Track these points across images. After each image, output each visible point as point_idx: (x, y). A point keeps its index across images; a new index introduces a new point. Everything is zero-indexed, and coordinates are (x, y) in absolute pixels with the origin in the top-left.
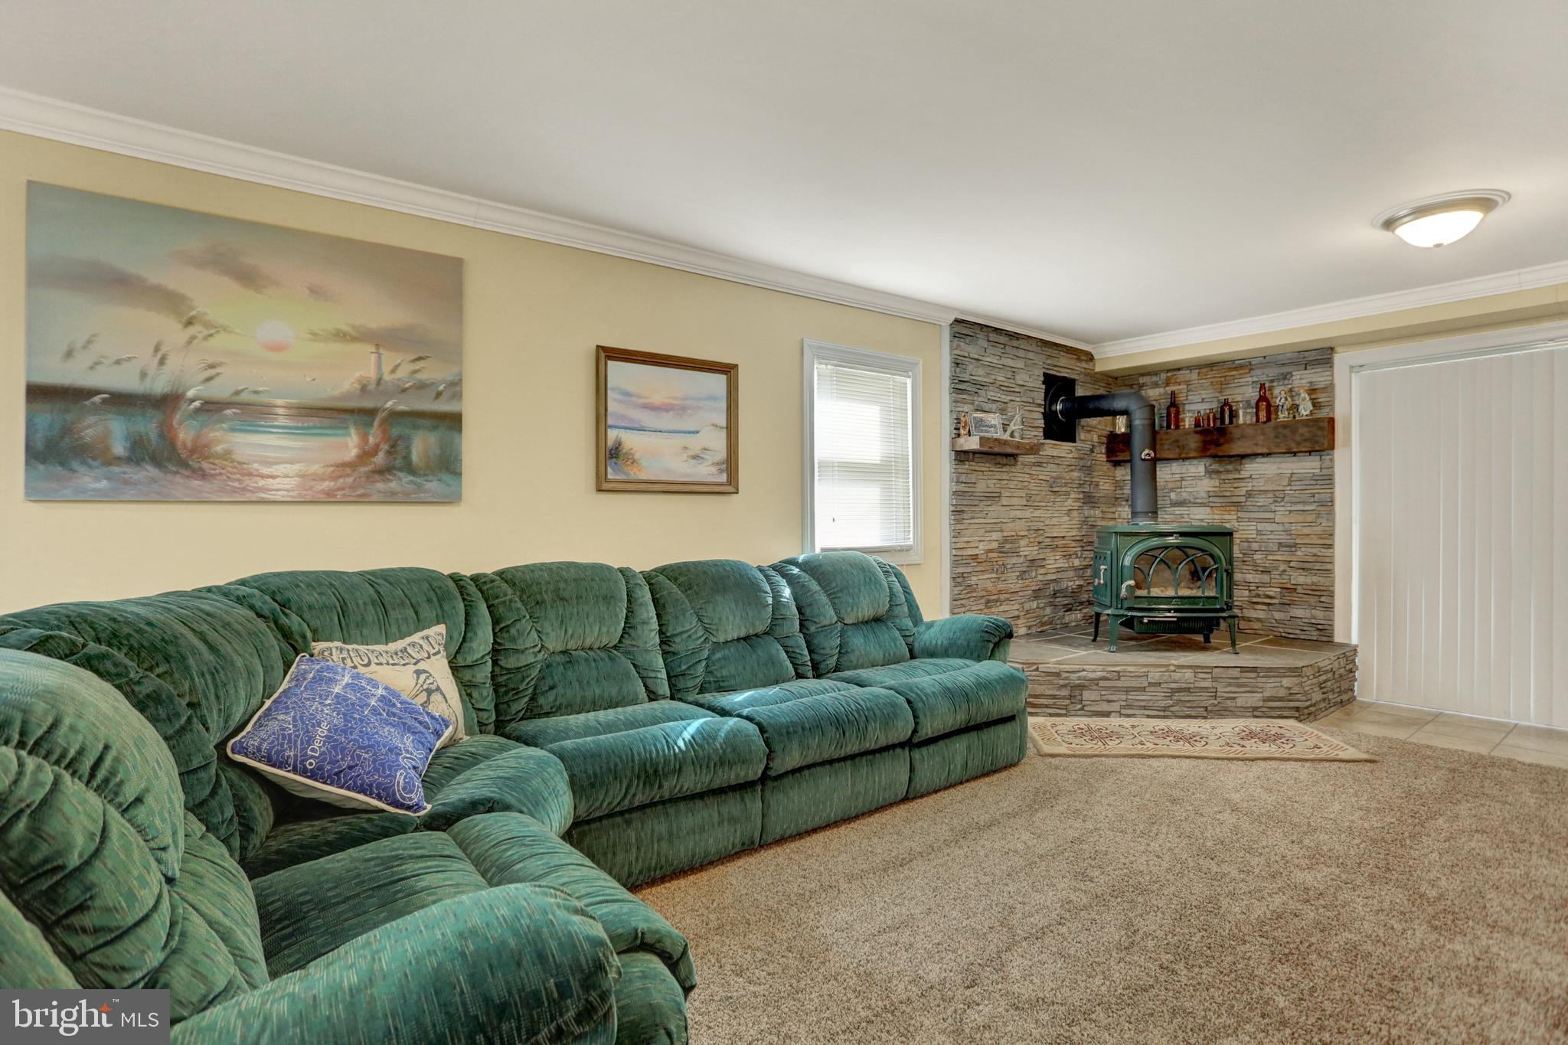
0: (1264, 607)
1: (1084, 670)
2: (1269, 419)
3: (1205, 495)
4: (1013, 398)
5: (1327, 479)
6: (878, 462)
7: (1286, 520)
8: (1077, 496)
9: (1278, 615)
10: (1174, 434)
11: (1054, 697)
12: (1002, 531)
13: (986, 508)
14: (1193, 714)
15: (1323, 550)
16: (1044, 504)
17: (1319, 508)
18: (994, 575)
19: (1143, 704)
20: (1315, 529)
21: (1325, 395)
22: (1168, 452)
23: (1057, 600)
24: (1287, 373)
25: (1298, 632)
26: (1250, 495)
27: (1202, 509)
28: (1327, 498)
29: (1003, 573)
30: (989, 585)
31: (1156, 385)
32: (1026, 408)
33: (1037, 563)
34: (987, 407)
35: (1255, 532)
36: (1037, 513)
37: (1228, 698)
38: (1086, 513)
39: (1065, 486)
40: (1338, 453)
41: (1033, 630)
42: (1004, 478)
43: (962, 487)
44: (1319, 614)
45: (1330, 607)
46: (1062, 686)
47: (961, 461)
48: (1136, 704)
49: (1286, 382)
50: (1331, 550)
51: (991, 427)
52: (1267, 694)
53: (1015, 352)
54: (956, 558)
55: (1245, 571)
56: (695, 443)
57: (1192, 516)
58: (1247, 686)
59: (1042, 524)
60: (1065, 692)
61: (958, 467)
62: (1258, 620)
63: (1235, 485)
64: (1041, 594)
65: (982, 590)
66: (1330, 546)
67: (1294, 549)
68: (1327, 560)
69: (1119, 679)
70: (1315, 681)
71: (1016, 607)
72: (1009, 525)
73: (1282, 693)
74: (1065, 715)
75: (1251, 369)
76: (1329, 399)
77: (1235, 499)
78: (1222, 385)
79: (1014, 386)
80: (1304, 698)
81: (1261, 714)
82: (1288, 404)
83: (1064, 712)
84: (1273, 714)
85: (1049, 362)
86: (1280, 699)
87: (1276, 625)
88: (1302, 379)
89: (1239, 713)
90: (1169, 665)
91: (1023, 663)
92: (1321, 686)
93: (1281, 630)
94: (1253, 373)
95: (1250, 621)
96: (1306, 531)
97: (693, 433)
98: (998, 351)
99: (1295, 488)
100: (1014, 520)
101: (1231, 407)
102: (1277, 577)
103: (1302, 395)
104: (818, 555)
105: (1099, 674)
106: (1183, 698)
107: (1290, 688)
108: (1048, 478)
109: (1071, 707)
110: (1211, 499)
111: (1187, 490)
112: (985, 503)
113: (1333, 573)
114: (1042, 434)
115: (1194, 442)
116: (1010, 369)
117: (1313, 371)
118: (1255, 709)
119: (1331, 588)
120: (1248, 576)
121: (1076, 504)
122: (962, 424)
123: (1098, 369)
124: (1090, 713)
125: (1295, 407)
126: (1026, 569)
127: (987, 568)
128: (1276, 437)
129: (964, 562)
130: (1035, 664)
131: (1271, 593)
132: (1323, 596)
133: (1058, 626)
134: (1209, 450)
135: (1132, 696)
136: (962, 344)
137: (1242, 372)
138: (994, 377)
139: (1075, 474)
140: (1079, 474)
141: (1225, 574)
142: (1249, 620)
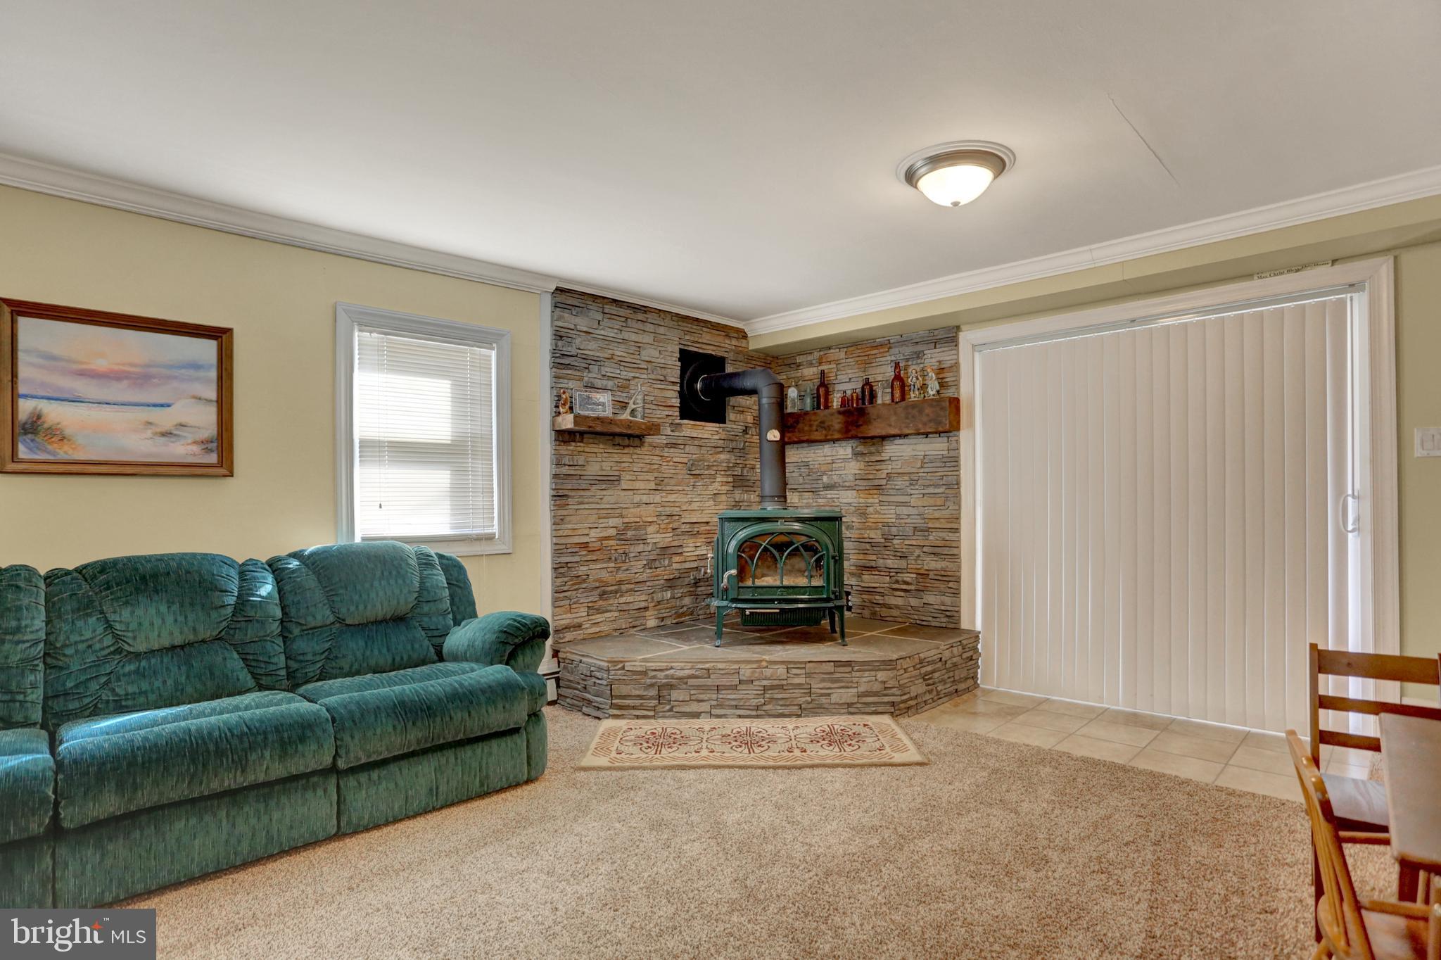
0: (902, 594)
1: (672, 668)
2: (903, 398)
3: (851, 478)
4: (637, 375)
5: (952, 461)
6: (449, 442)
7: (920, 503)
8: (725, 480)
9: (914, 602)
10: (822, 413)
11: (640, 697)
12: (621, 516)
13: (599, 493)
14: (786, 712)
15: (950, 534)
16: (680, 488)
17: (947, 491)
18: (613, 565)
19: (733, 703)
20: (944, 512)
21: (951, 374)
22: (816, 433)
23: (699, 589)
24: (920, 352)
25: (930, 619)
26: (890, 477)
27: (849, 493)
28: (952, 479)
29: (624, 562)
30: (604, 575)
31: (811, 364)
32: (655, 386)
33: (673, 550)
34: (599, 383)
35: (894, 516)
36: (672, 498)
37: (822, 695)
38: (737, 497)
39: (708, 469)
40: (963, 434)
41: (668, 622)
42: (624, 460)
43: (565, 470)
44: (948, 600)
45: (956, 593)
46: (649, 685)
47: (565, 442)
48: (727, 703)
49: (919, 361)
50: (958, 534)
51: (599, 404)
52: (861, 689)
53: (640, 325)
54: (558, 547)
55: (886, 557)
56: (166, 419)
57: (841, 500)
58: (842, 681)
59: (678, 509)
60: (653, 692)
61: (558, 448)
62: (897, 607)
63: (878, 468)
64: (678, 582)
65: (593, 581)
66: (957, 530)
67: (926, 534)
68: (954, 544)
69: (709, 677)
70: (917, 672)
71: (644, 597)
72: (632, 510)
73: (877, 687)
74: (653, 717)
75: (890, 348)
76: (954, 379)
77: (877, 482)
78: (866, 364)
79: (638, 362)
80: (898, 693)
81: (856, 710)
82: (918, 385)
83: (652, 713)
84: (867, 710)
85: (687, 337)
86: (876, 694)
87: (912, 612)
88: (933, 357)
89: (834, 710)
90: (761, 661)
91: (608, 662)
92: (925, 677)
93: (916, 617)
94: (892, 351)
95: (891, 608)
96: (937, 515)
97: (162, 406)
98: (618, 324)
99: (927, 470)
100: (638, 505)
101: (871, 387)
102: (913, 562)
103: (930, 375)
104: (358, 546)
105: (687, 672)
106: (776, 696)
107: (885, 682)
108: (685, 460)
109: (660, 708)
110: (857, 482)
111: (837, 473)
112: (597, 487)
113: (959, 558)
114: (677, 414)
115: (837, 423)
116: (633, 344)
117: (940, 350)
118: (850, 705)
119: (957, 574)
120: (889, 561)
121: (723, 488)
122: (562, 402)
123: (751, 347)
124: (678, 715)
125: (924, 387)
126: (656, 557)
127: (602, 557)
128: (907, 418)
129: (569, 550)
130: (621, 662)
131: (908, 579)
132: (951, 581)
133: (700, 617)
134: (850, 431)
135: (724, 695)
136: (566, 315)
137: (881, 350)
138: (610, 352)
139: (722, 457)
140: (728, 456)
141: (832, 562)
142: (889, 607)
